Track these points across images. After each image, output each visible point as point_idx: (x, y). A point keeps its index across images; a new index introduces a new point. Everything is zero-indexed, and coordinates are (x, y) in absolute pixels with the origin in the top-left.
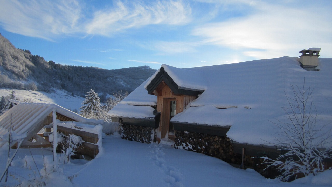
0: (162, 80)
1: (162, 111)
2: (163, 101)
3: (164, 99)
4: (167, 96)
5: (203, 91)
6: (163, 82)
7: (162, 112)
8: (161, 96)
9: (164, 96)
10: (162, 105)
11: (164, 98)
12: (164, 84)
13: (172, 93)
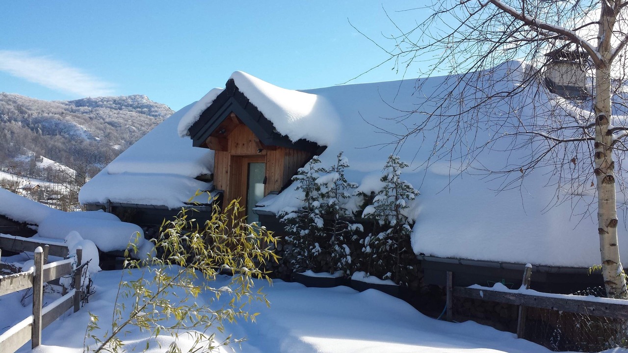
0: (232, 112)
1: (228, 188)
2: (229, 164)
3: (233, 157)
4: (240, 151)
5: (325, 147)
6: (232, 115)
7: (228, 190)
8: (225, 152)
9: (233, 152)
10: (227, 172)
11: (231, 156)
12: (236, 121)
13: (256, 143)
